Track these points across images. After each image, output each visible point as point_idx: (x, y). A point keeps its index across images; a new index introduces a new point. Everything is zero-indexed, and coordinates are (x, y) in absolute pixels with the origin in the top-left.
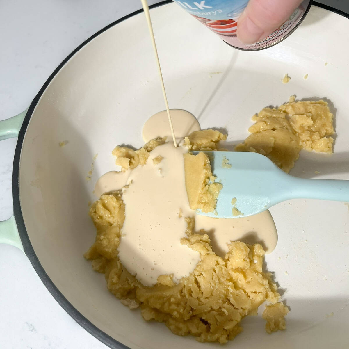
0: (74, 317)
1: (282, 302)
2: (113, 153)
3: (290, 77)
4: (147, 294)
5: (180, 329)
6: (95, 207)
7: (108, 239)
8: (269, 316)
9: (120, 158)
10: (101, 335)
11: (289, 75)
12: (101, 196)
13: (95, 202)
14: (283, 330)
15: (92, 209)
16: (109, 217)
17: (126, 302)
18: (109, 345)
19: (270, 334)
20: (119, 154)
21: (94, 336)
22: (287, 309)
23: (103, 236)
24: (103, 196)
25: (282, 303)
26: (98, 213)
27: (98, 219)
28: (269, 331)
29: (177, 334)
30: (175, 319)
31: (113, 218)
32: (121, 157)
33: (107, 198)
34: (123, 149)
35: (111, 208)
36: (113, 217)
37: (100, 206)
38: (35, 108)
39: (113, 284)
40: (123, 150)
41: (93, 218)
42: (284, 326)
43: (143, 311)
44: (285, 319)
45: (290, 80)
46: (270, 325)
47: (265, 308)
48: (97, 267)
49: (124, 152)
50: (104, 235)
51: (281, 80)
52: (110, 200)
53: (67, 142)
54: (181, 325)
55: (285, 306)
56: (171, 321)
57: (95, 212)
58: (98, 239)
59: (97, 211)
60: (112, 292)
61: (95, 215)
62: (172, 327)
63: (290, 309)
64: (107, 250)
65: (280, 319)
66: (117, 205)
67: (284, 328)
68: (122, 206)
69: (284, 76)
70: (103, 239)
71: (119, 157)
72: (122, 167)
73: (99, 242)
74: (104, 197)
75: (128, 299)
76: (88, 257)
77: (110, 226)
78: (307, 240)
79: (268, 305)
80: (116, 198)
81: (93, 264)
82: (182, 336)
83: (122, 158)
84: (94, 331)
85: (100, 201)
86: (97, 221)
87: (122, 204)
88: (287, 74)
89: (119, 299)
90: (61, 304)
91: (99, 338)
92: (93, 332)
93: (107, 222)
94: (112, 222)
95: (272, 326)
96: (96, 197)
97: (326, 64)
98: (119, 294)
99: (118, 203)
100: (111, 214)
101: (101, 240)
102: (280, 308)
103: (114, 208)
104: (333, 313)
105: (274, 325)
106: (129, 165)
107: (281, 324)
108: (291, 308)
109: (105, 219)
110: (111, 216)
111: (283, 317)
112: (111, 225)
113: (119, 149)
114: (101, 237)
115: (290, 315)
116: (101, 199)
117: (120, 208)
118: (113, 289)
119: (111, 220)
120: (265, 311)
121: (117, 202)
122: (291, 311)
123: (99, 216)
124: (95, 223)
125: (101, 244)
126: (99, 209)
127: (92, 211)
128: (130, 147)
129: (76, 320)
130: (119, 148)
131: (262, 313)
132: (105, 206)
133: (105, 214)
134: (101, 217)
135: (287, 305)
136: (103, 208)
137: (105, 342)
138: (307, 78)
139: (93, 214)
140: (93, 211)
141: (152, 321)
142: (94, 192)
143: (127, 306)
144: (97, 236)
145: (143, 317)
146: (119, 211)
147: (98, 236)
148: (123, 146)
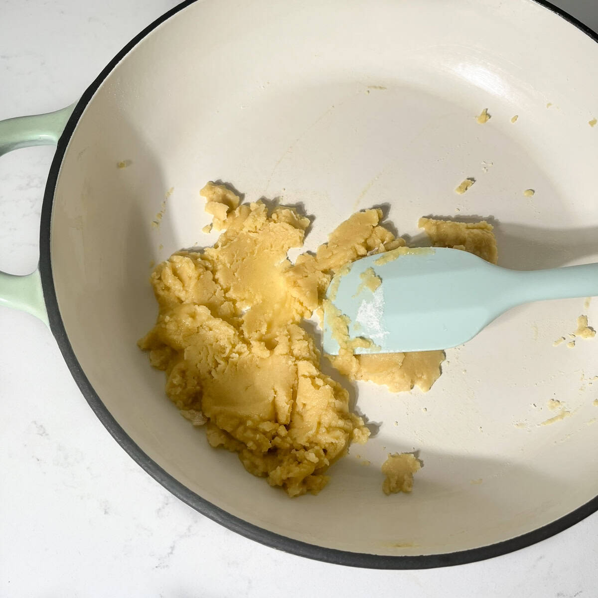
0: (114, 434)
1: (413, 453)
2: (202, 192)
3: (491, 115)
4: (215, 407)
5: (256, 467)
6: (160, 271)
7: (176, 321)
8: (391, 470)
9: (213, 202)
10: (150, 466)
11: (488, 112)
12: (172, 255)
13: (160, 262)
14: (407, 492)
15: (155, 273)
16: (180, 291)
17: (188, 414)
18: (160, 480)
19: (387, 495)
20: (211, 196)
21: (141, 466)
22: (418, 464)
23: (169, 316)
24: (175, 256)
25: (413, 455)
26: (164, 281)
27: (163, 290)
28: (388, 491)
29: (252, 473)
30: (251, 451)
31: (186, 293)
32: (215, 202)
33: (181, 261)
34: (218, 189)
35: (185, 276)
36: (187, 291)
37: (168, 271)
38: (87, 105)
39: (173, 386)
40: (219, 191)
41: (154, 288)
42: (409, 487)
43: (208, 432)
44: (412, 477)
45: (489, 120)
46: (390, 482)
47: (387, 458)
48: (157, 362)
49: (219, 194)
50: (171, 316)
51: (476, 117)
52: (185, 266)
53: (129, 163)
54: (258, 462)
55: (416, 460)
56: (246, 454)
57: (160, 279)
58: (160, 322)
59: (162, 278)
60: (171, 399)
61: (159, 284)
62: (246, 462)
63: (422, 465)
64: (175, 337)
65: (406, 477)
66: (196, 273)
67: (409, 489)
68: (202, 276)
69: (481, 111)
70: (169, 321)
71: (212, 200)
72: (215, 217)
73: (163, 326)
74: (175, 259)
75: (193, 411)
76: (143, 346)
77: (180, 304)
78: (466, 371)
79: (392, 454)
80: (194, 264)
81: (151, 357)
82: (257, 476)
83: (217, 203)
84: (141, 458)
85: (170, 263)
86: (161, 293)
87: (202, 273)
88: (487, 109)
89: (179, 408)
90: (97, 412)
91: (146, 468)
92: (139, 459)
93: (176, 297)
94: (183, 299)
95: (393, 484)
96: (163, 256)
97: (549, 104)
98: (180, 403)
99: (196, 272)
100: (183, 286)
101: (166, 324)
102: (408, 461)
103: (190, 278)
104: (481, 479)
105: (396, 484)
106: (226, 217)
107: (405, 483)
108: (424, 463)
109: (174, 293)
110: (183, 290)
111: (411, 475)
112: (181, 302)
113: (212, 188)
114: (165, 317)
115: (420, 473)
116: (170, 261)
117: (198, 279)
118: (173, 394)
119: (182, 295)
120: (387, 462)
121: (194, 270)
122: (423, 468)
123: (165, 285)
124: (158, 296)
125: (166, 329)
126: (166, 276)
127: (155, 277)
128: (229, 187)
129: (117, 438)
130: (213, 186)
131: (382, 464)
132: (175, 273)
133: (174, 285)
134: (168, 289)
135: (419, 458)
136: (173, 275)
137: (155, 476)
138: (516, 122)
139: (156, 281)
140: (157, 277)
141: (219, 448)
142: (161, 247)
143: (189, 420)
144: (159, 317)
145: (208, 441)
146: (196, 285)
147: (161, 316)
148: (218, 183)
